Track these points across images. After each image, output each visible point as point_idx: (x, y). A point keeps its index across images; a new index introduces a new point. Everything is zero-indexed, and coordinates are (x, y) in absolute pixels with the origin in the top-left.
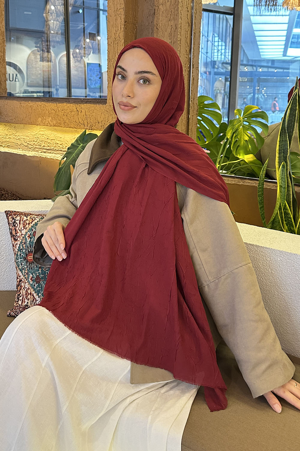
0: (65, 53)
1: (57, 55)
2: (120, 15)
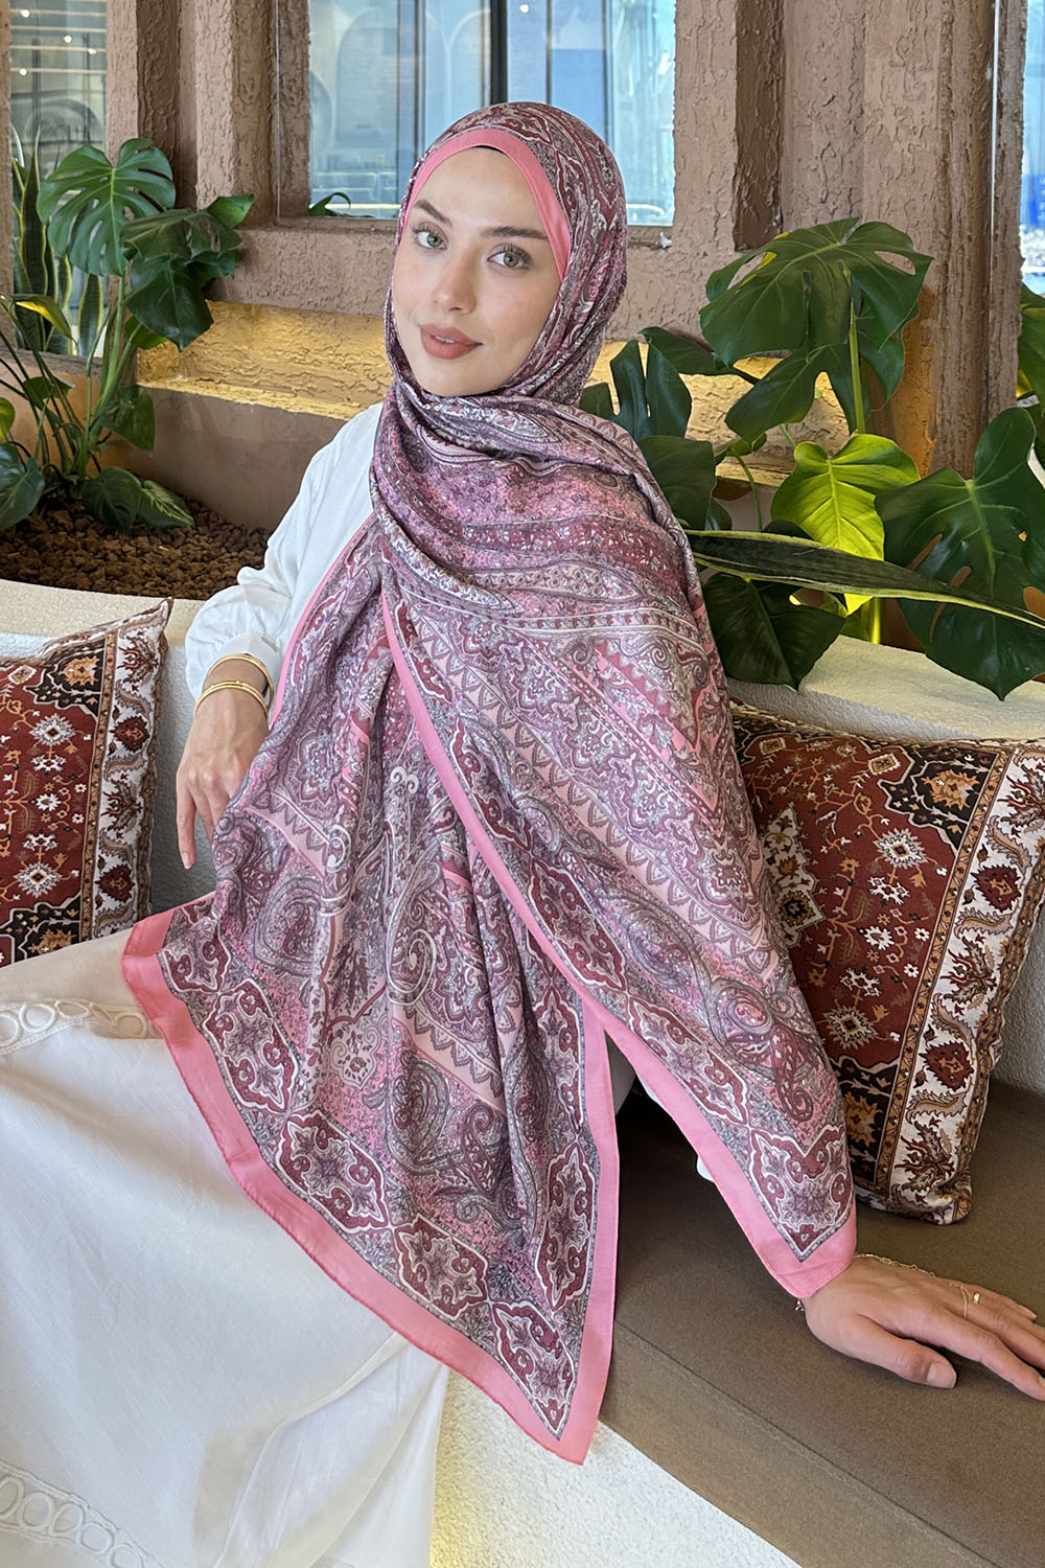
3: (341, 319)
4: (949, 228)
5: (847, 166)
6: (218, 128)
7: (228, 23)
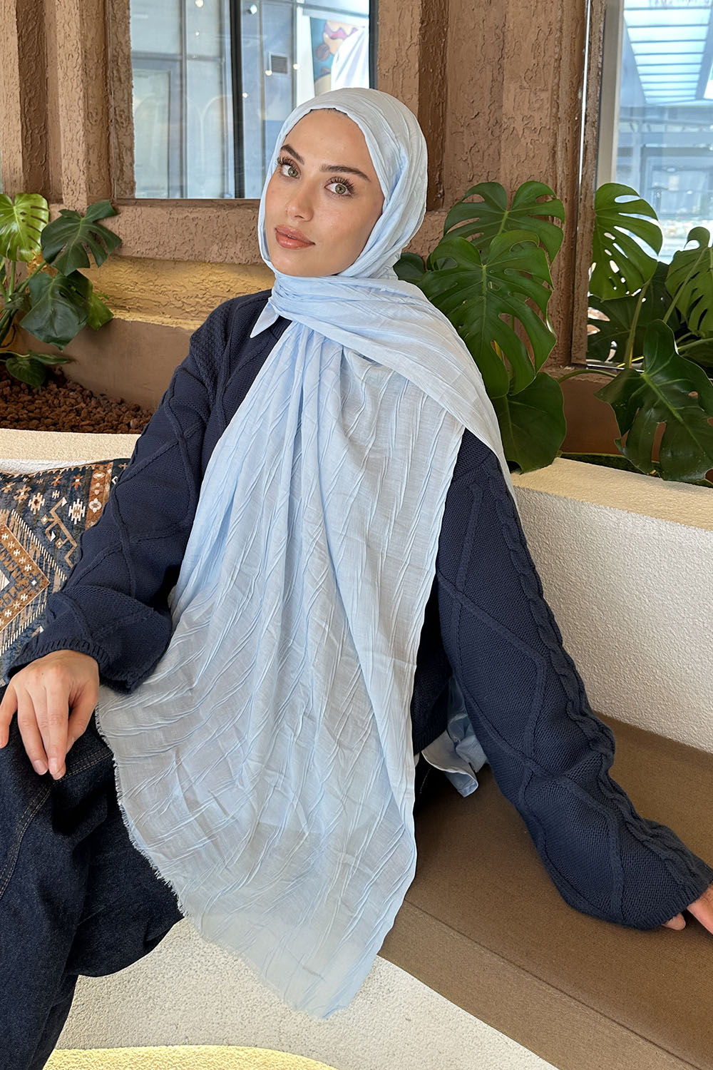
2: (410, 8)
5: (486, 158)
6: (75, 140)
7: (80, 72)
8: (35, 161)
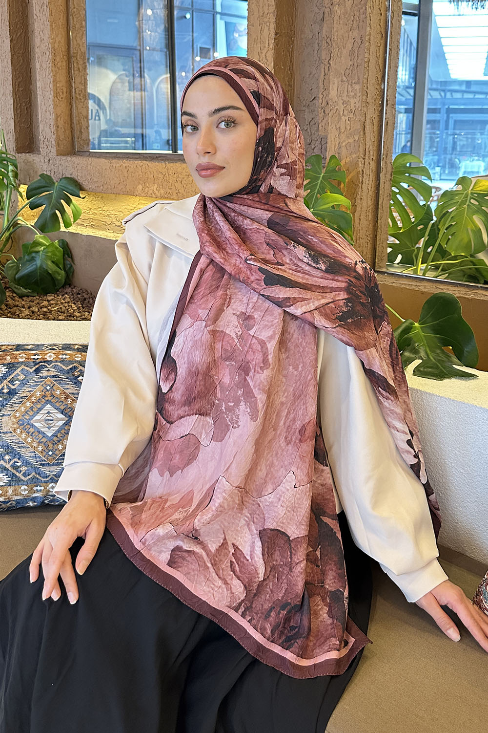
0: (169, 75)
1: (153, 80)
2: (268, 24)
3: (104, 195)
4: (365, 155)
5: (320, 128)
6: (48, 112)
7: (50, 65)
8: (23, 125)
